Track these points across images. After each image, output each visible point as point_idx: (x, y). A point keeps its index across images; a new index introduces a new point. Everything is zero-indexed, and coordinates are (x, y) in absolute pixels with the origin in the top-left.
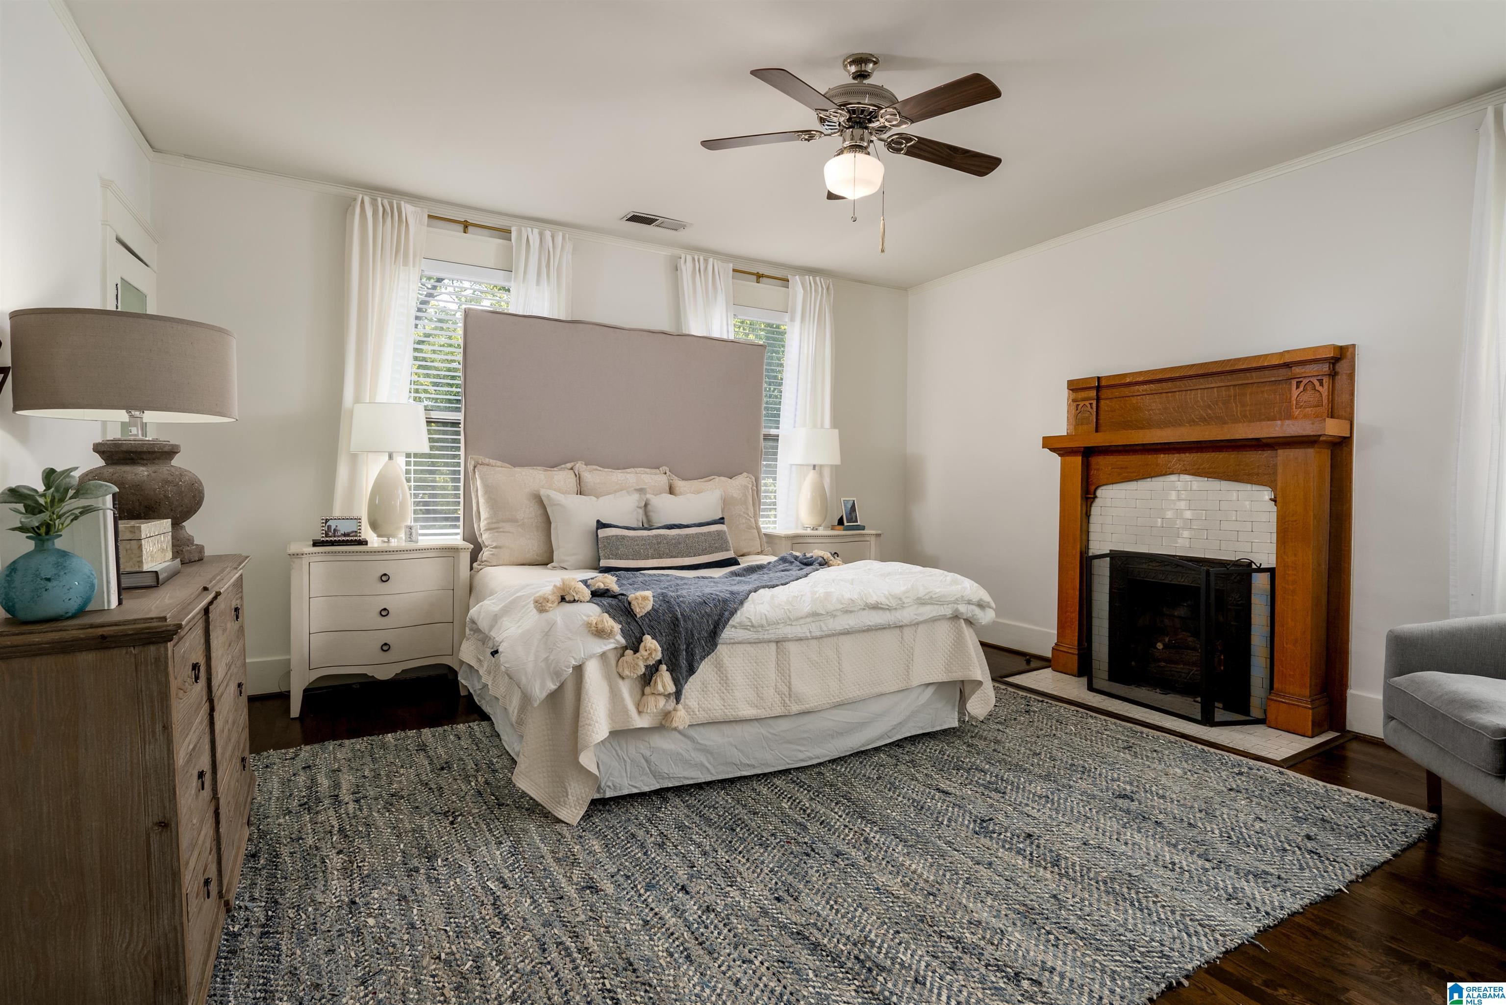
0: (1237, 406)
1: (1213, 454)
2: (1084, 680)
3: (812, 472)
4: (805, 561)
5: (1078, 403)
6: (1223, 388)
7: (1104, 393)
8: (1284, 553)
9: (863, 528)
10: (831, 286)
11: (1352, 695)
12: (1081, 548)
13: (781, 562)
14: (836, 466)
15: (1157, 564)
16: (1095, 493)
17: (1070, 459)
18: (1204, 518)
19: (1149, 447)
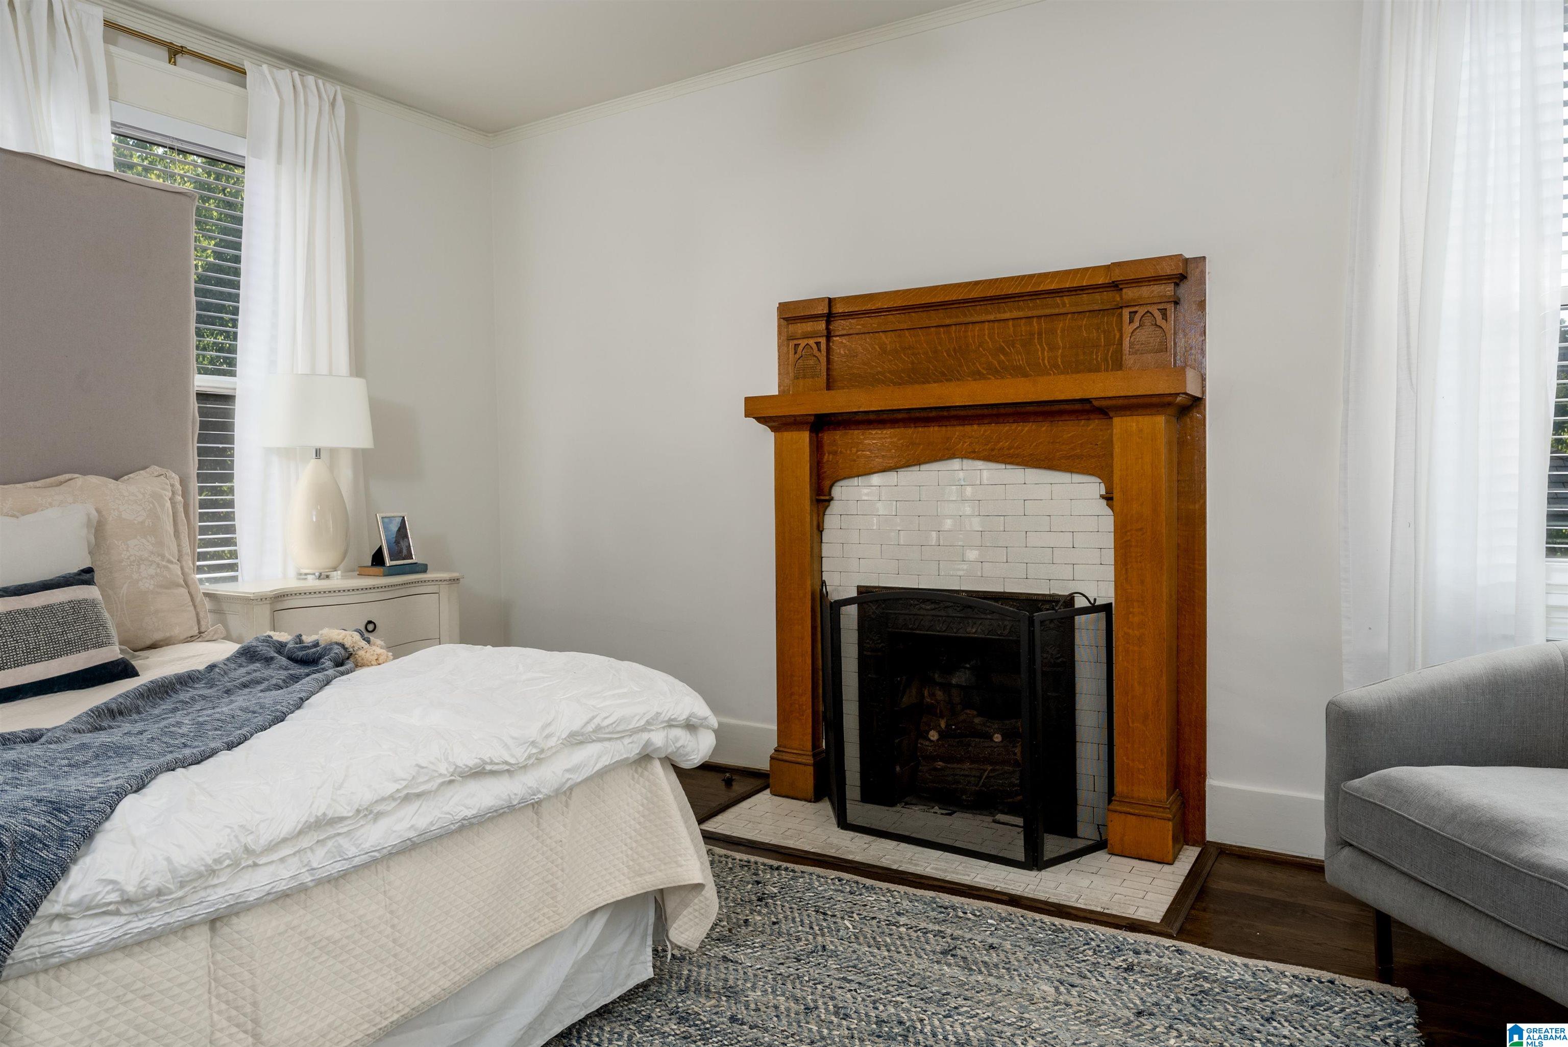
0: (1043, 350)
1: (1014, 426)
2: (825, 808)
3: (313, 462)
4: (301, 654)
5: (796, 342)
6: (1024, 321)
7: (839, 326)
8: (1126, 579)
9: (423, 569)
10: (339, 98)
11: (1212, 787)
12: (812, 585)
13: (242, 660)
14: (364, 451)
15: (933, 606)
16: (830, 494)
17: (788, 435)
18: (1002, 529)
19: (918, 415)
